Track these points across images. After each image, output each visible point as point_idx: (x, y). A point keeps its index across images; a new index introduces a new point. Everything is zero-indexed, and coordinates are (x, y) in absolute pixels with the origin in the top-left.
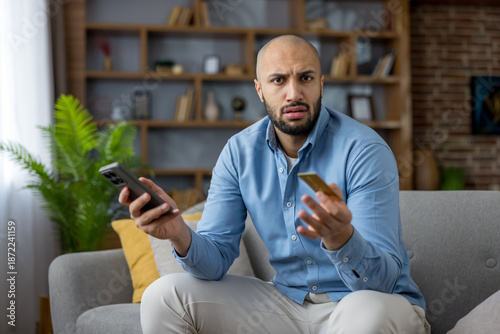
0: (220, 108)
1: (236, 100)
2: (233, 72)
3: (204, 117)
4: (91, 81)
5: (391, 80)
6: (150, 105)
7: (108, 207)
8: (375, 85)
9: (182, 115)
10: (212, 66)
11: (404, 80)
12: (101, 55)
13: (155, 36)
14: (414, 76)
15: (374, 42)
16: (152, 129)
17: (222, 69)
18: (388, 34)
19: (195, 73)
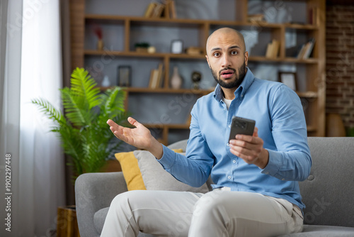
0: (182, 79)
1: (195, 73)
2: (193, 53)
3: (170, 85)
4: (87, 57)
5: (311, 61)
6: (130, 76)
7: (106, 147)
8: (298, 65)
9: (154, 84)
10: (177, 48)
11: (321, 62)
12: (95, 38)
13: (135, 25)
14: (327, 58)
15: (299, 32)
16: (132, 94)
17: (185, 50)
18: (310, 27)
19: (164, 52)
